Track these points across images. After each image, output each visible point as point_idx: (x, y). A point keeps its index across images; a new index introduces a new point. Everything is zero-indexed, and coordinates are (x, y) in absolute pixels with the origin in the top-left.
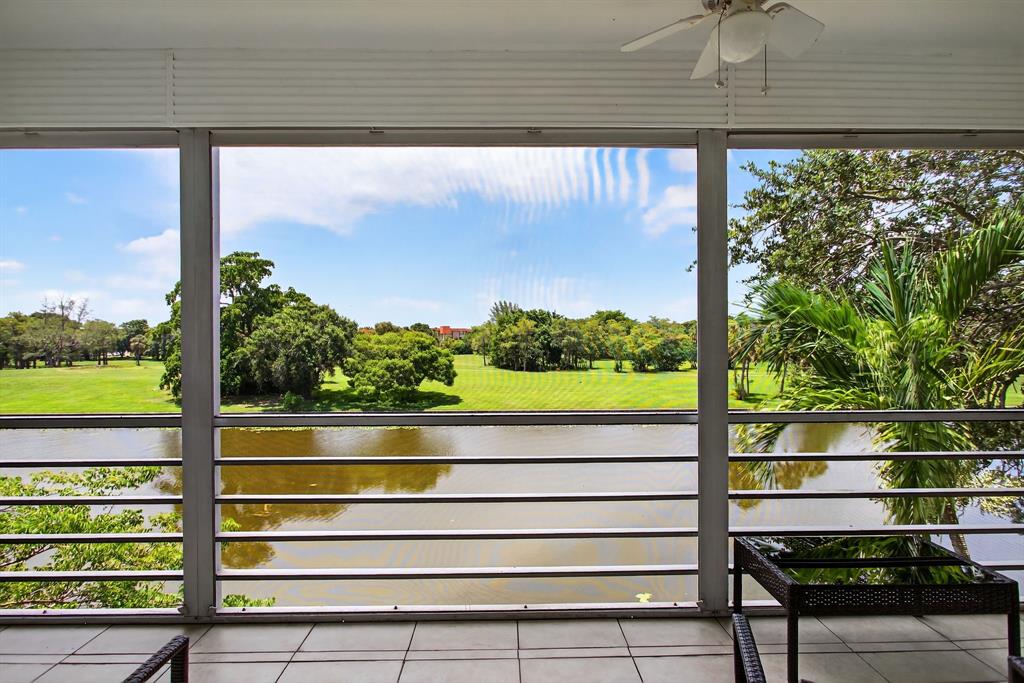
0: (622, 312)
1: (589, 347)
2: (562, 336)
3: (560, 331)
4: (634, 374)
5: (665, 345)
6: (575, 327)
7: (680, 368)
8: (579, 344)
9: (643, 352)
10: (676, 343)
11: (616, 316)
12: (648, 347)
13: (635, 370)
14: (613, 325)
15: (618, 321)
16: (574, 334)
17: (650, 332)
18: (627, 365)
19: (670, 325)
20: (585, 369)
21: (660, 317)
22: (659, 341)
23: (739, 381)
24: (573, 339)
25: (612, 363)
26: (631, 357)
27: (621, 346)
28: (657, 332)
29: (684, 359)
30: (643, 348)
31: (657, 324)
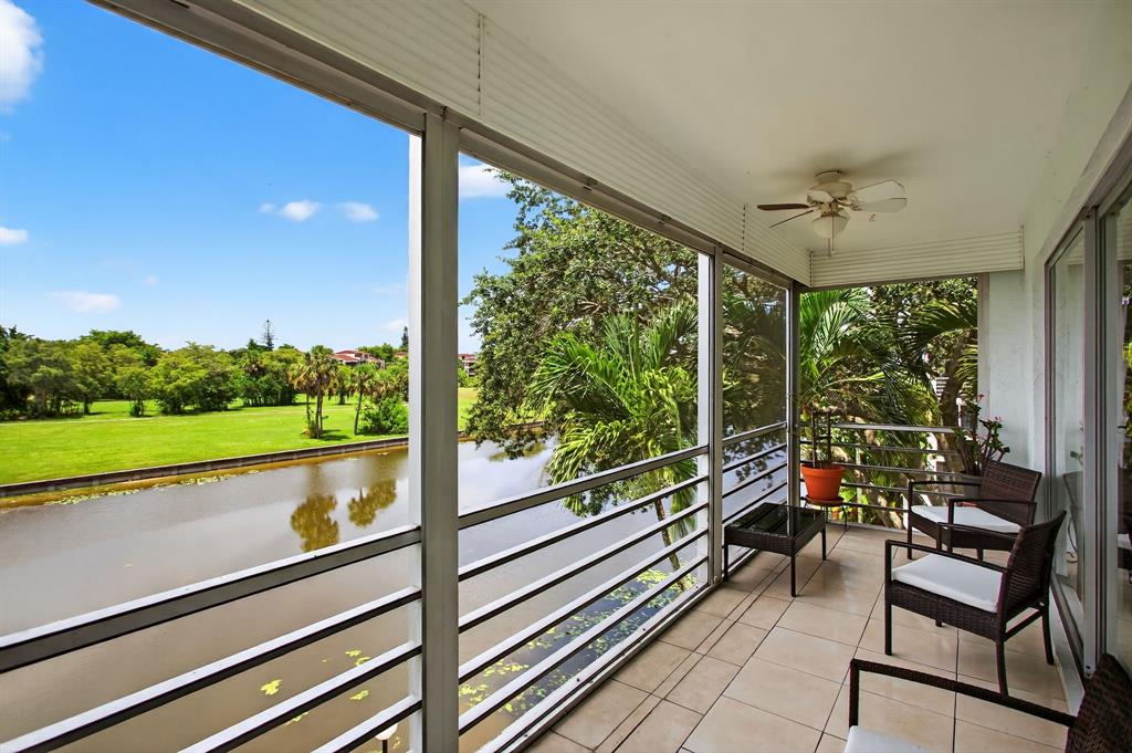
0: (136, 333)
1: (83, 383)
2: (33, 366)
3: (29, 360)
4: (162, 417)
5: (210, 379)
6: (58, 353)
7: (229, 406)
8: (66, 379)
9: (178, 388)
10: (224, 376)
11: (127, 339)
12: (185, 381)
13: (165, 413)
14: (120, 351)
15: (129, 346)
16: (55, 363)
17: (189, 363)
18: (151, 405)
19: (217, 354)
20: (75, 415)
21: (202, 342)
22: (202, 373)
23: (313, 417)
24: (54, 371)
25: (128, 405)
26: (160, 395)
27: (141, 381)
28: (197, 362)
29: (235, 395)
30: (179, 382)
31: (196, 352)
